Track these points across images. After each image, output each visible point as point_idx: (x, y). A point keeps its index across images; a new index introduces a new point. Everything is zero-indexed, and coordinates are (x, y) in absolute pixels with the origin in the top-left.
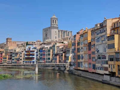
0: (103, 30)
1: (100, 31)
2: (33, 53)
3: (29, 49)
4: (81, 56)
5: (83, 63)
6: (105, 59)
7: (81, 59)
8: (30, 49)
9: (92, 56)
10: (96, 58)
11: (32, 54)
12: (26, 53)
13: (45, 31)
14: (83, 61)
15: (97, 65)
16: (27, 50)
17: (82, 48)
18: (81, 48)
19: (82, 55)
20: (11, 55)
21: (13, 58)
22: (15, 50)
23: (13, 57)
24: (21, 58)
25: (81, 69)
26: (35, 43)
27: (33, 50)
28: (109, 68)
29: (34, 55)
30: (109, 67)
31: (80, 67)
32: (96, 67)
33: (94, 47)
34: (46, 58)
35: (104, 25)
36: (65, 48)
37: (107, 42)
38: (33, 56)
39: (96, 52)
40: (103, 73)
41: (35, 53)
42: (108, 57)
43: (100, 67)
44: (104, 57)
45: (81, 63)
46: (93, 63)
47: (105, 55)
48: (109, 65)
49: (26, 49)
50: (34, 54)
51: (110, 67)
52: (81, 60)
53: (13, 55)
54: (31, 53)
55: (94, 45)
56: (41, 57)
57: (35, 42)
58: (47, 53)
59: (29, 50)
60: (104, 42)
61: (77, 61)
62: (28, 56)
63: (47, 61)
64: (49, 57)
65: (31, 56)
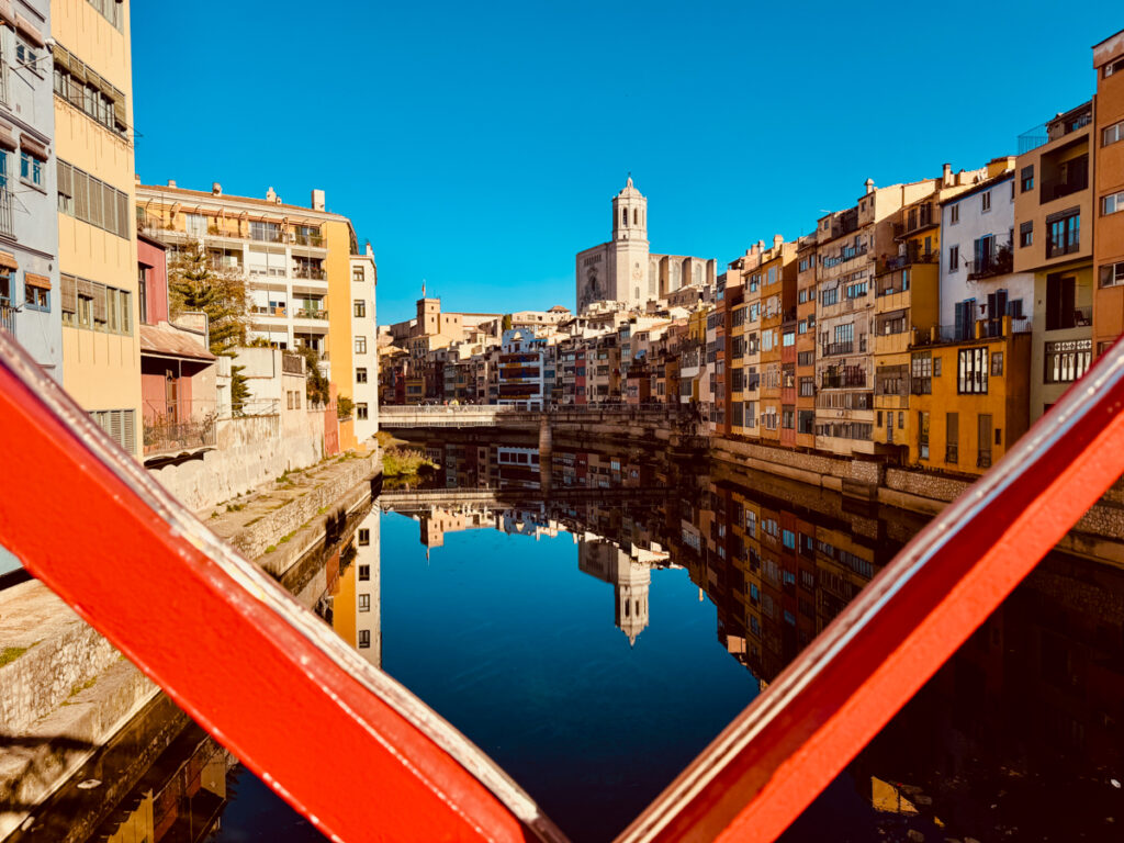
0: (855, 246)
1: (843, 248)
2: (533, 364)
3: (512, 347)
4: (746, 372)
5: (757, 405)
6: (862, 383)
7: (746, 390)
8: (517, 347)
9: (801, 372)
10: (819, 383)
11: (528, 368)
12: (504, 365)
13: (587, 263)
14: (756, 394)
15: (820, 413)
16: (505, 350)
17: (753, 337)
18: (747, 338)
19: (752, 370)
22: (457, 354)
25: (746, 431)
26: (540, 318)
27: (532, 350)
28: (876, 429)
29: (537, 375)
30: (880, 424)
31: (742, 425)
32: (818, 422)
33: (812, 330)
34: (588, 386)
35: (861, 220)
36: (673, 340)
37: (873, 301)
38: (533, 380)
39: (819, 355)
40: (849, 453)
41: (541, 362)
42: (874, 373)
43: (836, 422)
44: (857, 378)
45: (747, 407)
46: (802, 404)
47: (862, 367)
48: (880, 415)
49: (503, 348)
50: (537, 369)
51: (884, 424)
52: (746, 395)
53: (448, 374)
54: (524, 365)
55: (812, 318)
58: (595, 366)
59: (513, 350)
60: (858, 303)
61: (729, 397)
62: (510, 376)
63: (595, 399)
64: (605, 381)
65: (524, 379)
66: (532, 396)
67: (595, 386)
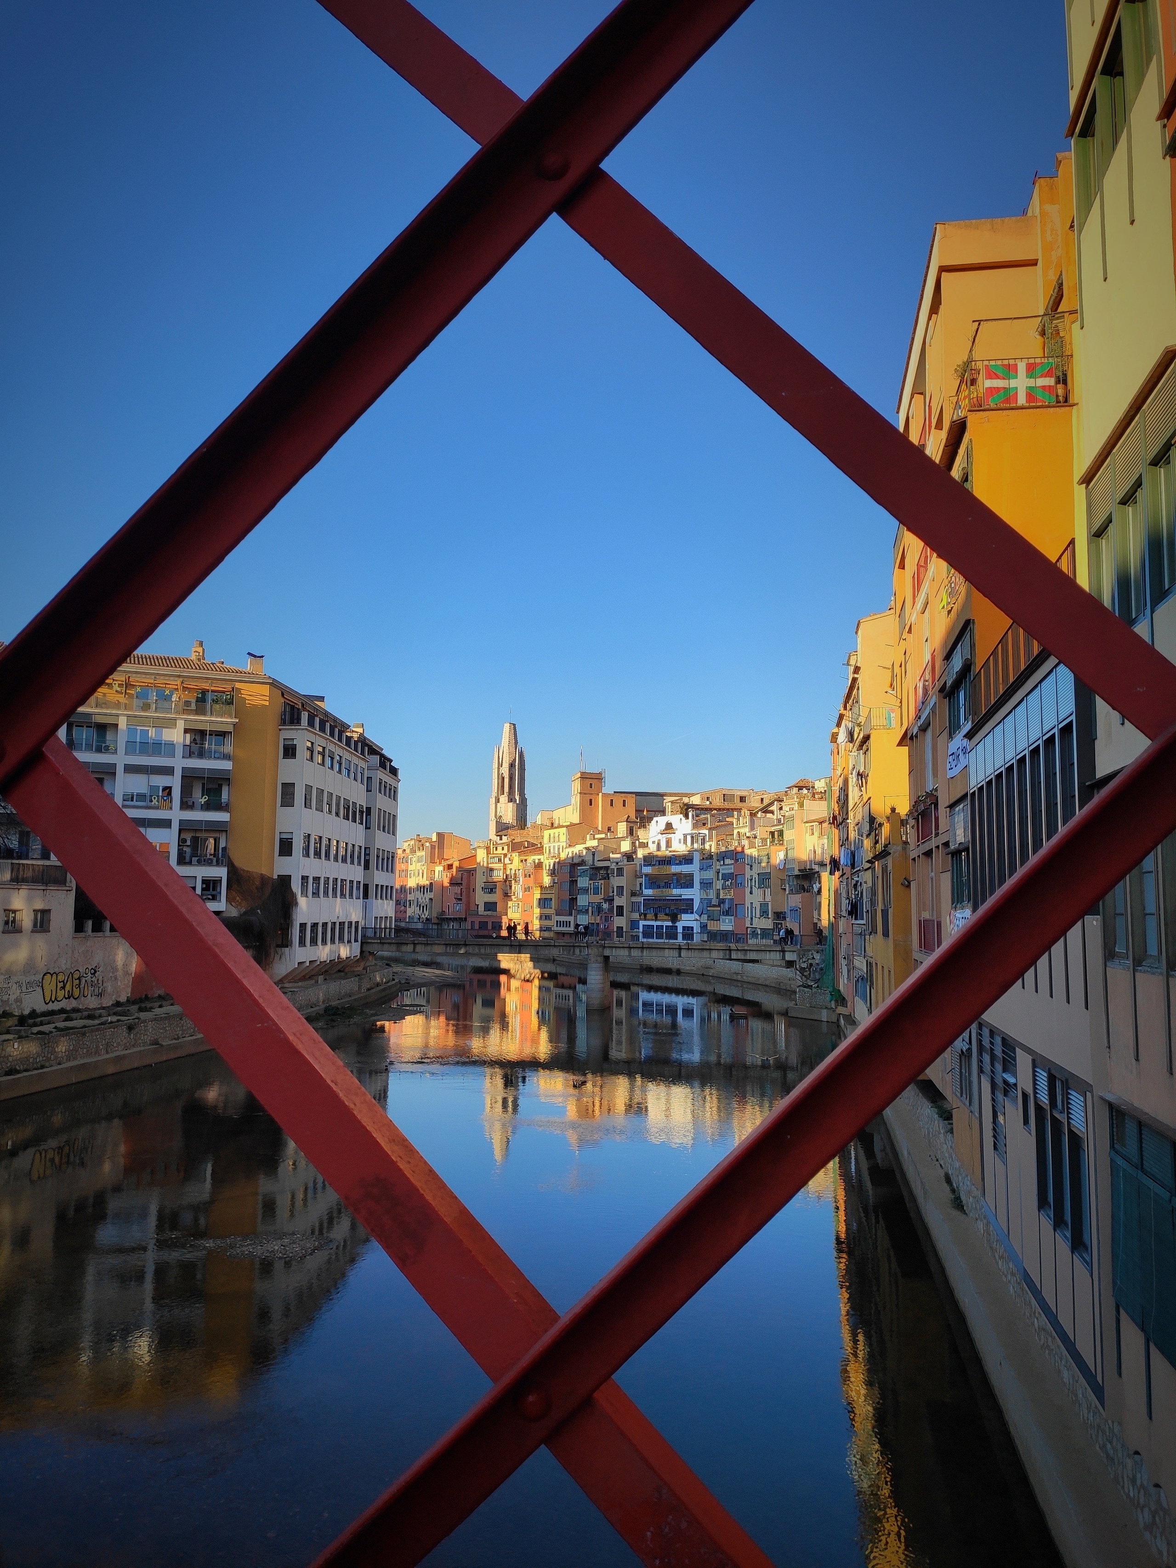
2: (685, 869)
3: (663, 842)
8: (668, 843)
12: (650, 870)
20: (573, 882)
21: (583, 900)
23: (585, 891)
24: (618, 901)
27: (684, 847)
34: (748, 904)
49: (650, 845)
50: (691, 876)
53: (583, 882)
54: (675, 869)
56: (727, 894)
57: (743, 794)
59: (663, 847)
62: (658, 886)
63: (755, 925)
64: (764, 896)
65: (676, 891)
66: (684, 916)
67: (755, 905)
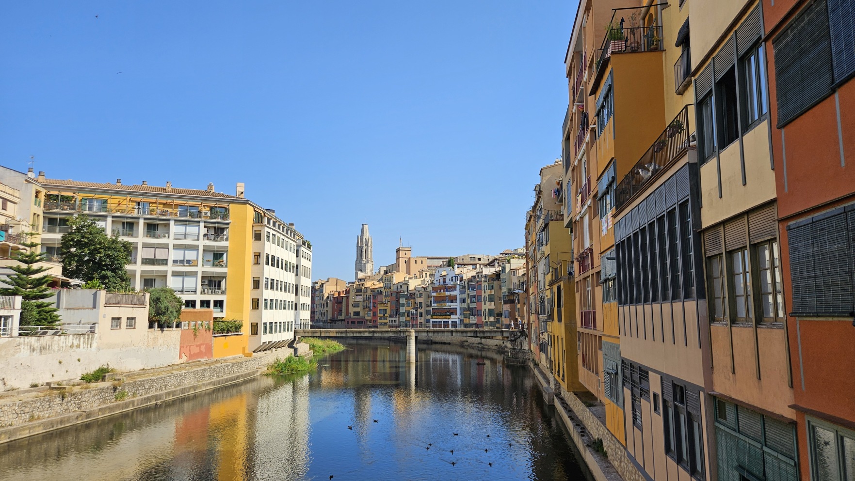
2: (453, 293)
3: (441, 281)
8: (444, 282)
11: (450, 296)
12: (435, 294)
16: (437, 283)
20: (398, 301)
21: (402, 310)
22: (408, 286)
23: (403, 305)
24: (420, 310)
27: (452, 283)
29: (455, 301)
34: (483, 310)
38: (453, 305)
41: (458, 292)
49: (435, 282)
53: (402, 301)
54: (447, 293)
56: (473, 305)
58: (488, 292)
59: (442, 283)
62: (439, 302)
63: (487, 320)
64: (491, 306)
65: (447, 304)
66: (452, 316)
67: (487, 310)
